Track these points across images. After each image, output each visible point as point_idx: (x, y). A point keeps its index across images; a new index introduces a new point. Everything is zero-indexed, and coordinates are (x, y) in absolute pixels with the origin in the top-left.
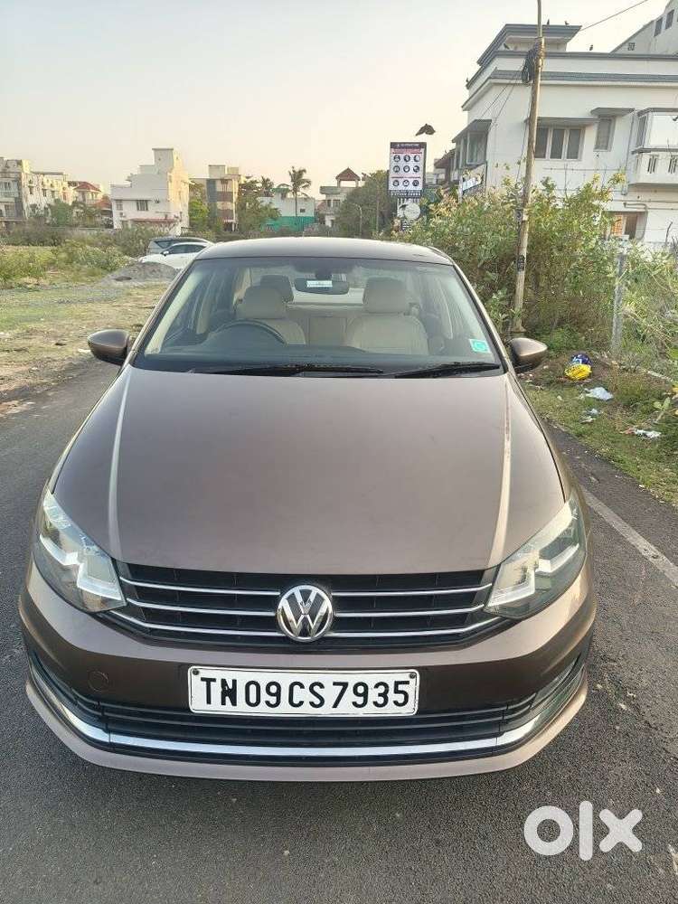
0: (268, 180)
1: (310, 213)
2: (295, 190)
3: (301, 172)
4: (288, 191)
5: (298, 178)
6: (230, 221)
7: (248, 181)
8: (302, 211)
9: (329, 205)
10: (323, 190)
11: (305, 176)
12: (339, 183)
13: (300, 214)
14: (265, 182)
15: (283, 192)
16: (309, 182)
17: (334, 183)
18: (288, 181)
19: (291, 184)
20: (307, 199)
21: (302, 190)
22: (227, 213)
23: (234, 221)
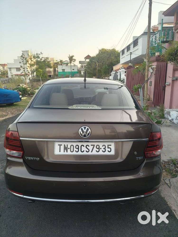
0: (62, 60)
1: (76, 70)
2: (71, 63)
3: (72, 57)
4: (68, 63)
5: (71, 59)
6: (51, 74)
7: (57, 62)
8: (73, 70)
9: (82, 67)
10: (80, 62)
11: (74, 58)
12: (85, 60)
13: (73, 71)
14: (61, 61)
15: (67, 64)
16: (75, 60)
17: (84, 60)
18: (68, 60)
19: (69, 61)
20: (75, 66)
21: (73, 62)
22: (50, 72)
23: (52, 74)
